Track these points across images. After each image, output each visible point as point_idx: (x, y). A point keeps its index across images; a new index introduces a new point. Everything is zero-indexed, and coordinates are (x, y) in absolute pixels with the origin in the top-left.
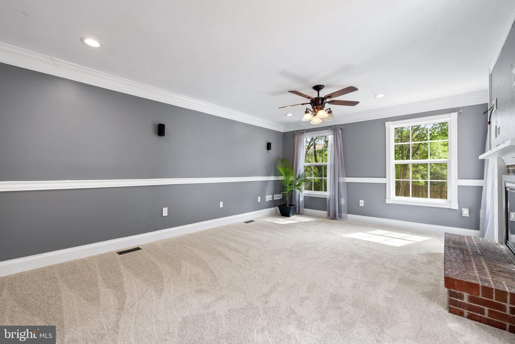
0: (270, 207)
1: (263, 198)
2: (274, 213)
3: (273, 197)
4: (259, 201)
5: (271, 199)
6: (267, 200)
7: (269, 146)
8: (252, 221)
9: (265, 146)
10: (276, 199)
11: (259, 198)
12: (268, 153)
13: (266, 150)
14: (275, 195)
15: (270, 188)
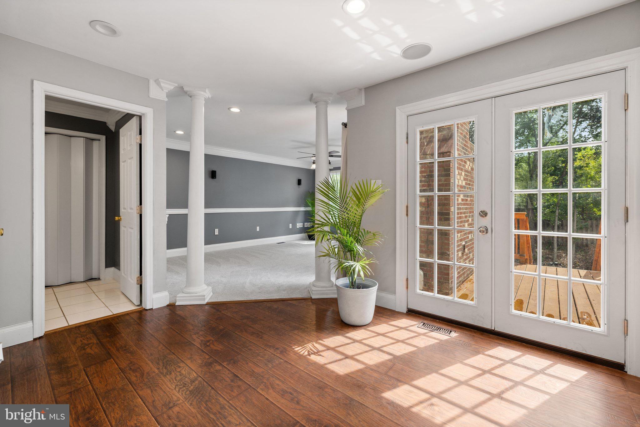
0: (301, 233)
1: (294, 225)
2: (304, 238)
3: (304, 225)
4: (291, 227)
5: (302, 226)
6: (298, 227)
7: (299, 182)
8: (283, 243)
9: (296, 182)
10: (307, 226)
11: (291, 225)
12: (299, 188)
13: (297, 185)
14: (305, 223)
15: (301, 217)
